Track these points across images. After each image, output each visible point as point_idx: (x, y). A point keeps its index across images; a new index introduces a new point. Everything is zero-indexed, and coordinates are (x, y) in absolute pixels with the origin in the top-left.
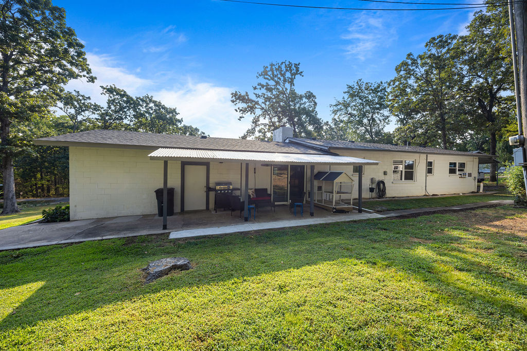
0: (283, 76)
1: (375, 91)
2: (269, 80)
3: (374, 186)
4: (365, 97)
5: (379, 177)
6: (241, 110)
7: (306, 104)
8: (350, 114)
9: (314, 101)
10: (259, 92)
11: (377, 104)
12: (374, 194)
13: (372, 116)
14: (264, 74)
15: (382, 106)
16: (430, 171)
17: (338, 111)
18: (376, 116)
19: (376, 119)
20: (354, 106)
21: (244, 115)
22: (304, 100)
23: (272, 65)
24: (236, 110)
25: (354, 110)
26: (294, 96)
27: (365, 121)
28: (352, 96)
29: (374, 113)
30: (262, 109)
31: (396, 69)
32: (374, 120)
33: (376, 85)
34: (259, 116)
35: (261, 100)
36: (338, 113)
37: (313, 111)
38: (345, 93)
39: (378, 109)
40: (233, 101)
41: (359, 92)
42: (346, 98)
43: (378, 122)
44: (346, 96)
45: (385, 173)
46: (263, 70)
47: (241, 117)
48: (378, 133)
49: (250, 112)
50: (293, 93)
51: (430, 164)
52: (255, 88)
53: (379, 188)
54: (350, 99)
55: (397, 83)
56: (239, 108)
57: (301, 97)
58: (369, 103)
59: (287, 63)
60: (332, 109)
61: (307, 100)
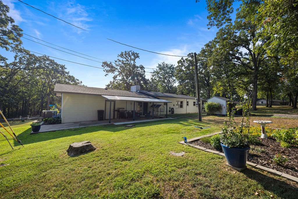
0: (130, 57)
1: (170, 68)
2: (123, 58)
3: (170, 110)
4: (166, 70)
5: (172, 107)
6: (107, 71)
7: (140, 71)
8: (159, 77)
9: (144, 70)
10: (117, 63)
11: (171, 74)
12: (170, 113)
13: (169, 79)
14: (122, 55)
15: (173, 75)
16: (188, 105)
17: (154, 75)
18: (171, 79)
19: (170, 80)
20: (161, 73)
21: (108, 74)
22: (139, 69)
23: (126, 52)
24: (104, 71)
25: (161, 75)
26: (134, 66)
27: (166, 81)
28: (160, 69)
29: (169, 78)
30: (119, 72)
31: (178, 62)
32: (169, 81)
33: (170, 66)
34: (117, 75)
35: (118, 68)
36: (154, 77)
37: (143, 74)
38: (157, 67)
39: (171, 76)
40: (103, 66)
41: (163, 68)
42: (158, 70)
43: (171, 82)
44: (158, 68)
45: (174, 105)
46: (121, 53)
47: (106, 75)
48: (171, 87)
49: (111, 72)
50: (134, 65)
51: (188, 102)
52: (116, 61)
53: (172, 110)
54: (159, 70)
55: (178, 68)
56: (106, 70)
57: (138, 67)
58: (167, 73)
59: (132, 52)
60: (151, 74)
61: (140, 69)
